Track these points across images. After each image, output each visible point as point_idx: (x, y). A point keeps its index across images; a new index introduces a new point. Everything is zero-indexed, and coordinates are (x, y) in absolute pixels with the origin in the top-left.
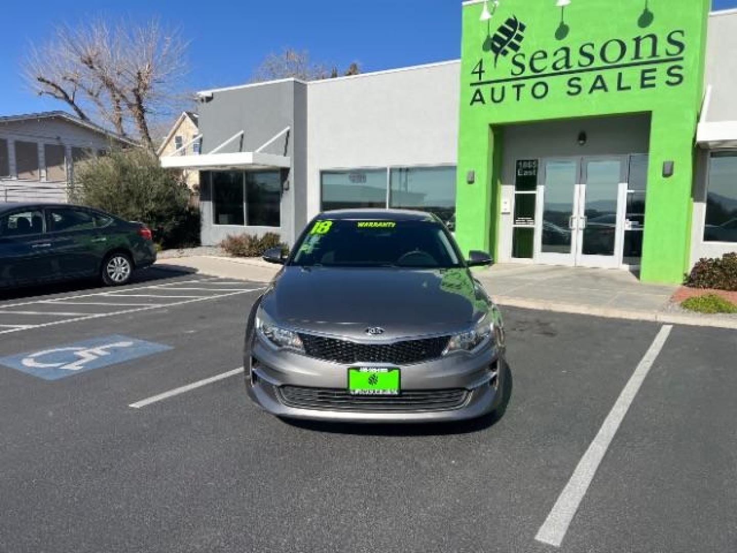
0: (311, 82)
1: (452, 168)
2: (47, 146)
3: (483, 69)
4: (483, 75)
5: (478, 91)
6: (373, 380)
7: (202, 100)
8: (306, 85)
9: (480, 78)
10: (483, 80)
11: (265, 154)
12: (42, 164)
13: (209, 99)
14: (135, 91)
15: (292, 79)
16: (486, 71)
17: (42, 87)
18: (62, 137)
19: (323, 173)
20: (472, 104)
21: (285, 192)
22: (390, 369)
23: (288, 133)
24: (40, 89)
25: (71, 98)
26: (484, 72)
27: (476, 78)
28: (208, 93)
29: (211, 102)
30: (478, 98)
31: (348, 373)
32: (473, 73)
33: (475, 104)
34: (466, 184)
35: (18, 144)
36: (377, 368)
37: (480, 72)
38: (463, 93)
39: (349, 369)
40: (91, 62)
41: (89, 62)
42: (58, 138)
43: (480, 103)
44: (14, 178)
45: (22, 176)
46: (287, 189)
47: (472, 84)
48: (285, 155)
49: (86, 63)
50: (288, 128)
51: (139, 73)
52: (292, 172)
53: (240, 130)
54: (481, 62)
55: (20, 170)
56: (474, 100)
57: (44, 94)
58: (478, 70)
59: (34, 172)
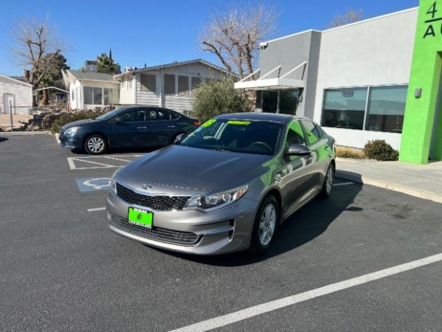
0: (324, 31)
1: (405, 87)
2: (193, 78)
3: (436, 9)
4: (435, 13)
5: (431, 27)
6: (139, 217)
7: (262, 48)
8: (320, 33)
9: (433, 16)
10: (435, 17)
11: (286, 79)
12: (190, 88)
13: (265, 47)
14: (246, 45)
15: (311, 30)
16: (438, 10)
17: (205, 47)
18: (200, 73)
19: (326, 91)
20: (424, 37)
21: (300, 103)
22: (148, 212)
23: (305, 65)
24: (205, 48)
25: (219, 51)
26: (436, 11)
27: (430, 17)
28: (264, 44)
29: (267, 49)
30: (430, 32)
31: (129, 210)
32: (428, 13)
33: (427, 36)
34: (414, 97)
35: (180, 77)
36: (142, 210)
37: (434, 12)
38: (418, 29)
39: (129, 207)
40: (226, 31)
41: (226, 32)
42: (199, 74)
43: (432, 35)
44: (177, 95)
45: (180, 94)
46: (301, 101)
47: (427, 22)
48: (302, 79)
49: (224, 32)
50: (305, 62)
51: (249, 35)
52: (305, 90)
53: (279, 65)
54: (434, 4)
55: (180, 90)
56: (427, 34)
57: (206, 51)
58: (432, 10)
59: (187, 92)
